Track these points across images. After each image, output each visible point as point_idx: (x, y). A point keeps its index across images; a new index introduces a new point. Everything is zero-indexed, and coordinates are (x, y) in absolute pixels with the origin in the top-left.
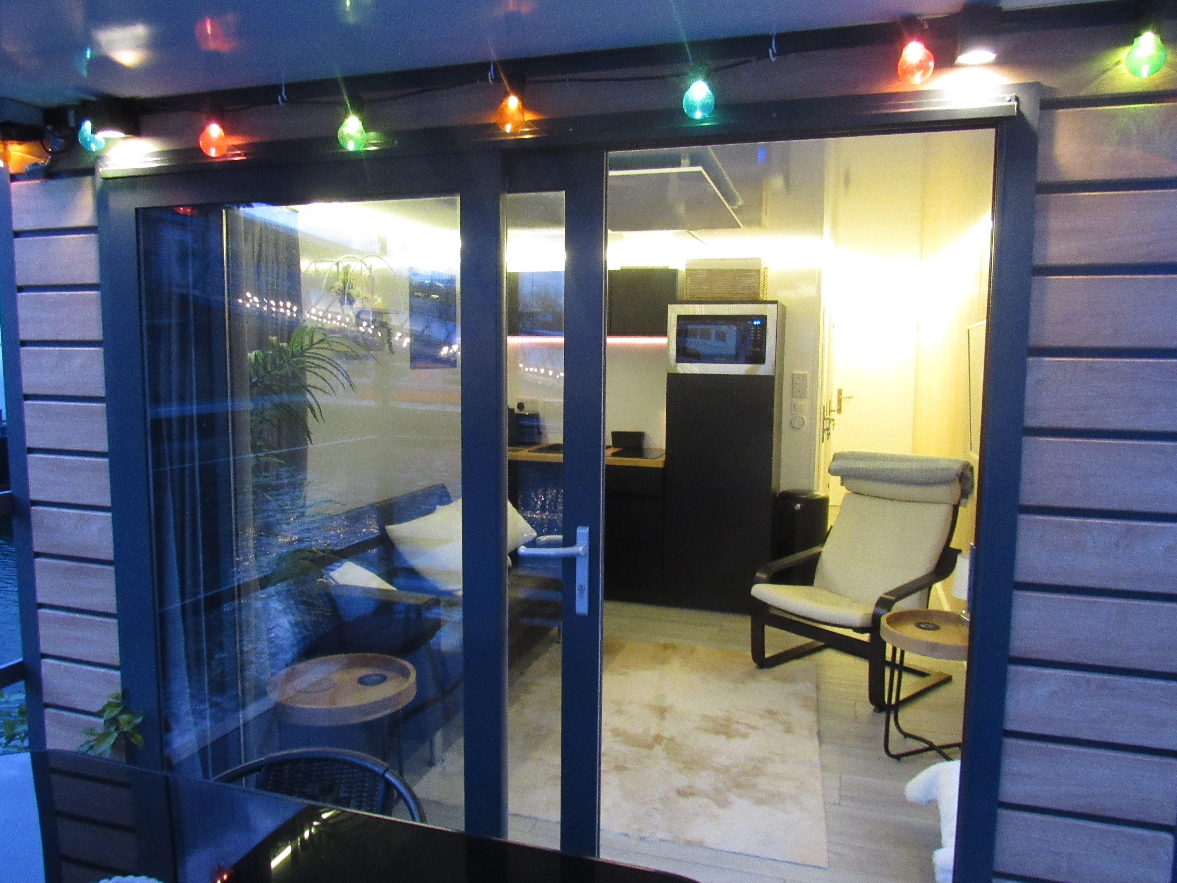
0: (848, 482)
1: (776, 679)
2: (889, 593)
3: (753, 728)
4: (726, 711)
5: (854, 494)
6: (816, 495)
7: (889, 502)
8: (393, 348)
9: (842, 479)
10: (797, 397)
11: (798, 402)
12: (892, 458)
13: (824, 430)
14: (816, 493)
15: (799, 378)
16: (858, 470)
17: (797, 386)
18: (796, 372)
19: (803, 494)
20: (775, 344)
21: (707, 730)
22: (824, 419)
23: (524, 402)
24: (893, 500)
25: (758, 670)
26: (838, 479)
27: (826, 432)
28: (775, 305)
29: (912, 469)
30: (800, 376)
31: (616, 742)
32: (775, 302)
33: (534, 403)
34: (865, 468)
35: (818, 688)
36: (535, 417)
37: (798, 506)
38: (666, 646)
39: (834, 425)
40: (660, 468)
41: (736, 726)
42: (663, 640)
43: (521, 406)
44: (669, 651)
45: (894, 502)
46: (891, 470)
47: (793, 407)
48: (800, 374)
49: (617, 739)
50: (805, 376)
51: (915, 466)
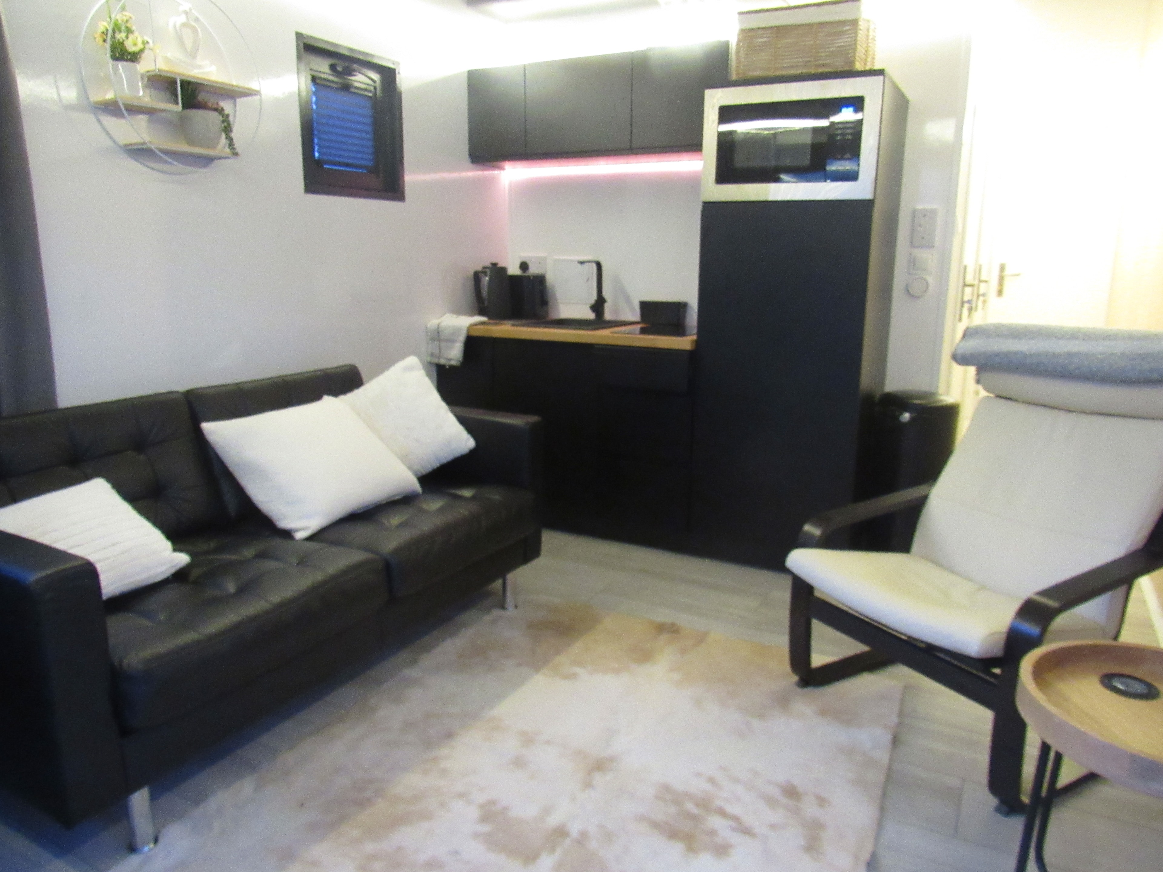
0: (989, 377)
1: (823, 712)
2: (1045, 593)
3: (746, 831)
4: (711, 780)
5: (998, 399)
6: (942, 401)
7: (1063, 414)
8: (235, 147)
9: (980, 370)
10: (918, 247)
11: (922, 254)
12: (1073, 335)
13: (963, 303)
14: (942, 398)
15: (925, 216)
16: (1007, 355)
17: (919, 229)
18: (919, 207)
19: (917, 398)
20: (876, 145)
21: (656, 825)
22: (965, 285)
23: (528, 262)
24: (1069, 411)
25: (800, 691)
26: (972, 371)
27: (966, 306)
28: (881, 78)
29: (1113, 354)
30: (925, 214)
31: (476, 835)
32: (880, 72)
33: (542, 261)
34: (1021, 352)
35: (896, 741)
36: (540, 281)
37: (906, 416)
38: (661, 628)
39: (984, 302)
40: (687, 351)
41: (715, 822)
42: (663, 616)
43: (524, 266)
44: (665, 637)
45: (1071, 415)
46: (1070, 355)
47: (913, 263)
48: (926, 210)
49: (485, 828)
50: (933, 212)
51: (1119, 347)
